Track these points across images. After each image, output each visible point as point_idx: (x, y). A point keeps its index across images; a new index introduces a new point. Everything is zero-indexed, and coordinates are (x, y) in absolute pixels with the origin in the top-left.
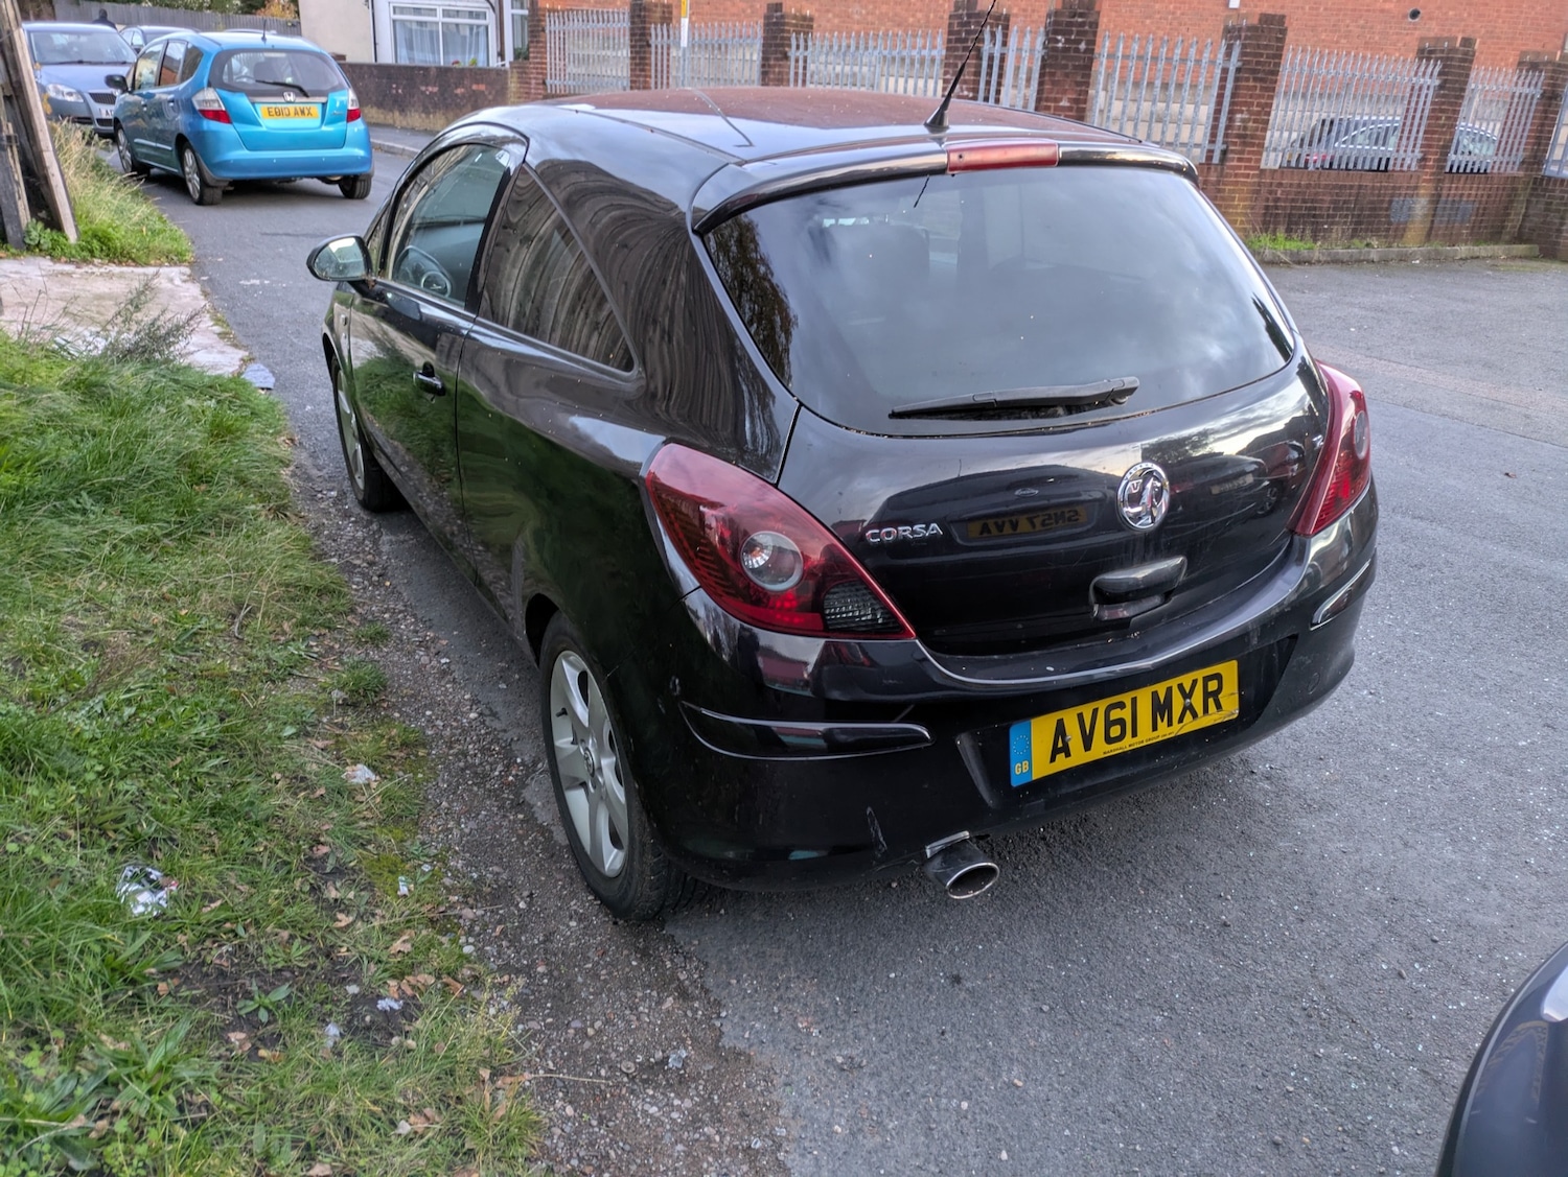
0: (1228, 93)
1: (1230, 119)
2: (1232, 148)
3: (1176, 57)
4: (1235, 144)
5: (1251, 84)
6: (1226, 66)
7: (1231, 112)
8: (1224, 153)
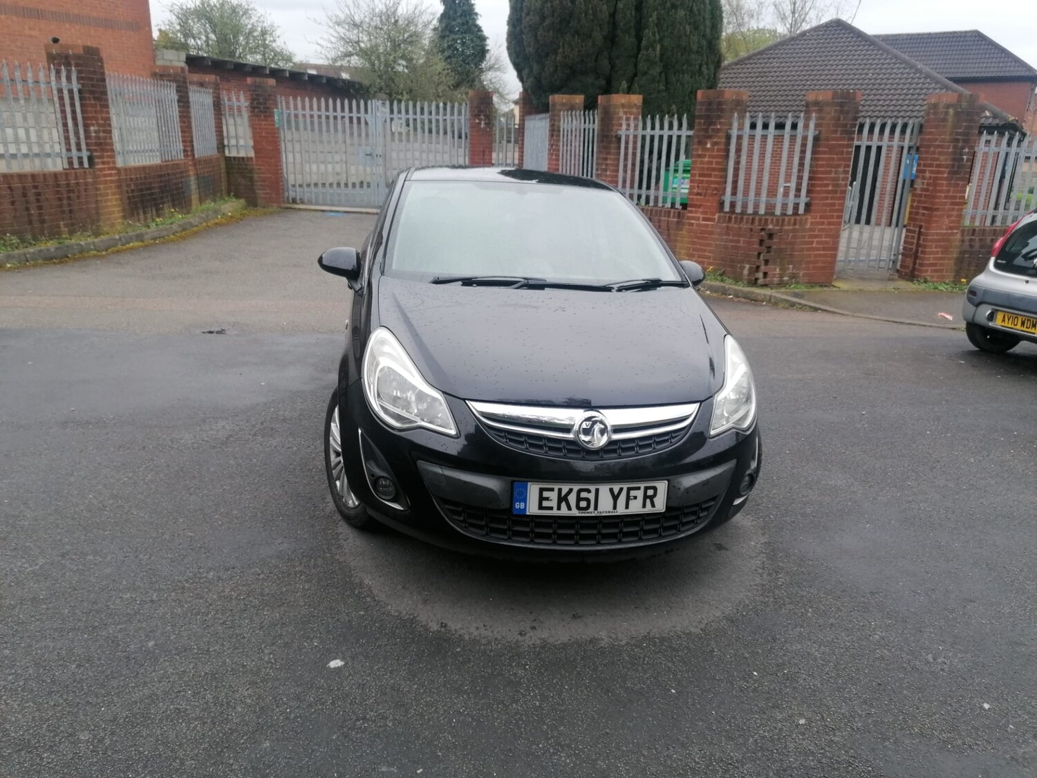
0: (78, 110)
1: (86, 131)
2: (95, 154)
3: (30, 80)
4: (96, 151)
5: (93, 102)
6: (70, 87)
7: (86, 126)
8: (90, 159)
